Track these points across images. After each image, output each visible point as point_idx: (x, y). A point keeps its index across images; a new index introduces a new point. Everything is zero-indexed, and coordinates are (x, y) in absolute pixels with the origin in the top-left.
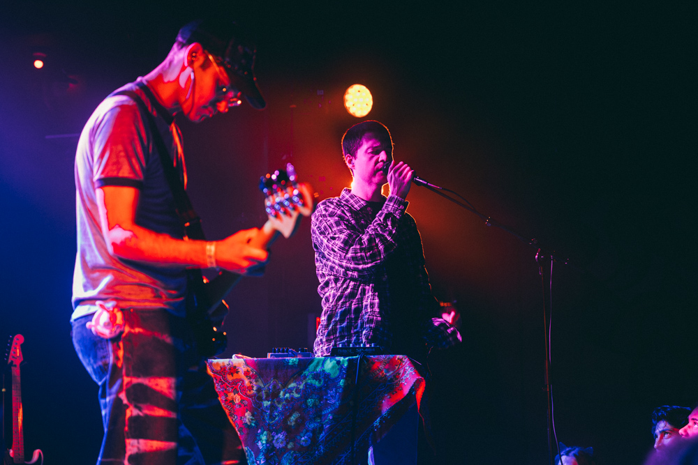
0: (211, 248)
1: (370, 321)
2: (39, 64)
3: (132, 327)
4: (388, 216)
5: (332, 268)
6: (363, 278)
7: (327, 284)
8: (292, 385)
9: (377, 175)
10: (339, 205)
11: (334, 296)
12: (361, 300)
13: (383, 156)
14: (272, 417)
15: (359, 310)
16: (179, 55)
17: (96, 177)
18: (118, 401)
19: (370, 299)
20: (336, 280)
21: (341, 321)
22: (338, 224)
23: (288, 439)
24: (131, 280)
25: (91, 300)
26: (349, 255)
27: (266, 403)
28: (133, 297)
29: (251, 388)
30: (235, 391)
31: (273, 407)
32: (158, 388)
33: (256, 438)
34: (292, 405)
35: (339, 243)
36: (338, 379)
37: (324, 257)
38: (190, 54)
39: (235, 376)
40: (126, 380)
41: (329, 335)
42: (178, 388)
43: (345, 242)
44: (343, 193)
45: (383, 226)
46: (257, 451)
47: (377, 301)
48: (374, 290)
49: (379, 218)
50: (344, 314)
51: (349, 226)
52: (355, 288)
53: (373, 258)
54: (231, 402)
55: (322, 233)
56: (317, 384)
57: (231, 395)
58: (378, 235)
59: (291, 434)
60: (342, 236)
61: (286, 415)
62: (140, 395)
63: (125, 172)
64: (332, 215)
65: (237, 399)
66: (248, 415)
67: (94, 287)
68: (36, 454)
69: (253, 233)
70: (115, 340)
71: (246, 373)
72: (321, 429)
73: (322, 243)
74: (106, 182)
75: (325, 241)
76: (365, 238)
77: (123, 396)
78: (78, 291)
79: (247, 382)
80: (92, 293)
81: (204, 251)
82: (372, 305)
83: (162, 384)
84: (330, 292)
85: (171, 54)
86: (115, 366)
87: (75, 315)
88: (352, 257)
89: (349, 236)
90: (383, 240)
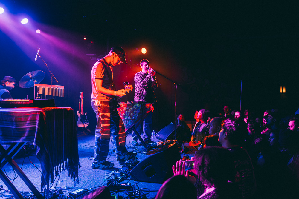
0: (115, 92)
1: (145, 95)
2: (85, 39)
3: (102, 104)
4: (148, 77)
5: (138, 85)
6: (143, 88)
7: (137, 88)
8: (131, 108)
9: (146, 69)
10: (140, 74)
11: (138, 90)
12: (143, 91)
13: (147, 66)
14: (128, 114)
15: (142, 93)
16: (111, 54)
17: (95, 77)
18: (99, 117)
19: (145, 91)
20: (138, 87)
21: (139, 95)
22: (139, 78)
23: (130, 118)
24: (102, 96)
25: (95, 99)
26: (141, 84)
27: (127, 111)
28: (102, 99)
29: (124, 109)
30: (121, 109)
31: (128, 112)
32: (107, 115)
33: (125, 117)
34: (131, 112)
35: (140, 81)
36: (139, 107)
37: (136, 83)
38: (113, 54)
39: (121, 107)
40: (101, 114)
41: (137, 97)
42: (110, 115)
43: (141, 81)
44: (140, 72)
45: (147, 79)
46: (125, 120)
47: (146, 92)
48: (145, 90)
49: (146, 78)
50: (140, 94)
51: (142, 78)
52: (142, 89)
53: (145, 85)
54: (120, 111)
55: (136, 79)
56: (135, 108)
57: (120, 110)
58: (146, 81)
59: (131, 117)
60: (140, 80)
61: (130, 113)
62: (103, 116)
63: (100, 77)
64: (139, 76)
65: (121, 111)
66: (123, 113)
67: (95, 96)
68: (86, 113)
69: (123, 90)
70: (99, 106)
71: (123, 106)
72: (136, 116)
73: (136, 81)
74: (96, 78)
75: (137, 80)
76: (144, 81)
77: (100, 116)
78: (92, 97)
79: (123, 108)
80: (95, 98)
81: (114, 93)
82: (145, 92)
83: (108, 114)
84: (137, 89)
85: (109, 53)
86: (99, 111)
87: (92, 101)
88: (142, 84)
89: (141, 80)
90: (147, 82)
